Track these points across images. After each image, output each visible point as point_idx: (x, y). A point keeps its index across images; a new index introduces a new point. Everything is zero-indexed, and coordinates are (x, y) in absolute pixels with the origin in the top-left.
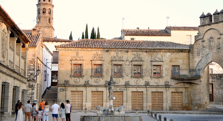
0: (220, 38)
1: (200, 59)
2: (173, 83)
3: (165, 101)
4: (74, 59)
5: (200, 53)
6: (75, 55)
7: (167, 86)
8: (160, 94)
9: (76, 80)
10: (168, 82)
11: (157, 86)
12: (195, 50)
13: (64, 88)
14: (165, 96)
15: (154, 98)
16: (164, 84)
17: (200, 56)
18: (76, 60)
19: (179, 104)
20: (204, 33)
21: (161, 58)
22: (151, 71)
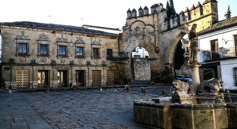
0: (145, 28)
1: (128, 44)
2: (108, 63)
3: (102, 78)
4: (20, 38)
5: (128, 40)
6: (21, 34)
7: (104, 65)
8: (98, 72)
9: (21, 59)
10: (105, 62)
11: (96, 66)
12: (124, 38)
13: (9, 66)
14: (102, 74)
15: (94, 76)
16: (101, 64)
17: (128, 42)
18: (22, 39)
19: (113, 79)
20: (131, 24)
21: (99, 42)
22: (91, 53)
